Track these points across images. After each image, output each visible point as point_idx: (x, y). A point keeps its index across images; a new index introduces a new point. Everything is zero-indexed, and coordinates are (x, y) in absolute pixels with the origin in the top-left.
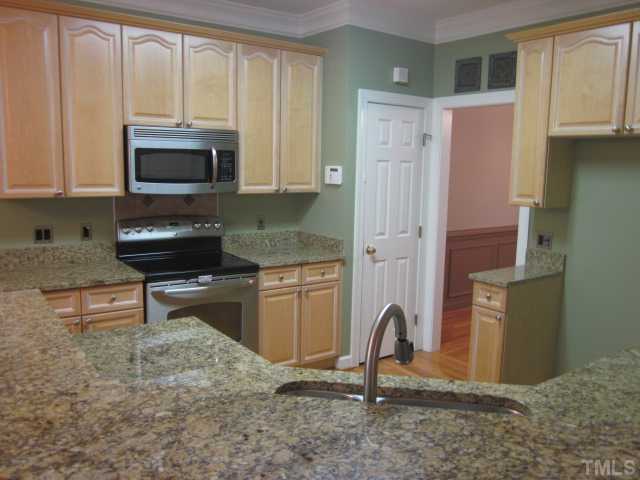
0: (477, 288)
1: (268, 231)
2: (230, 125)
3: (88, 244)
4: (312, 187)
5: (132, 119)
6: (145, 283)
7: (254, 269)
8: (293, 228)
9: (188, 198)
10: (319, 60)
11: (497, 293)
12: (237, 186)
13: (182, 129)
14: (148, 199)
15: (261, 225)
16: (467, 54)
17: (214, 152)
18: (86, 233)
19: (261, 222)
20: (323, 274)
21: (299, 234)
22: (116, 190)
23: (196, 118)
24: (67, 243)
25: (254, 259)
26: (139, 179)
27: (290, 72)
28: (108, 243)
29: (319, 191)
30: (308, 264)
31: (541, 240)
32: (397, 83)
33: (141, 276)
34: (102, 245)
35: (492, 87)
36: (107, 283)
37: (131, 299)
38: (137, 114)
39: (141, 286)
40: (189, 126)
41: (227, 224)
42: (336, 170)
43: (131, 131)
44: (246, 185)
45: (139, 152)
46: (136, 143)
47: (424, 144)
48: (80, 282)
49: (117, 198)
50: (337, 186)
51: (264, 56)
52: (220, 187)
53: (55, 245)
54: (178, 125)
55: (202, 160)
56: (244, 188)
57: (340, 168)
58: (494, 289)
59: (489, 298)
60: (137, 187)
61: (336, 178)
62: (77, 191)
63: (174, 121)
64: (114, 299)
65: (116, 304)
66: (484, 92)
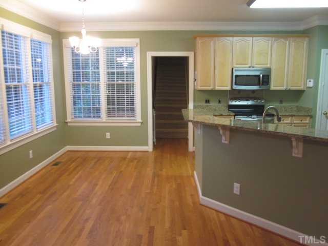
1: (284, 104)
2: (268, 66)
3: (220, 105)
4: (302, 88)
5: (235, 66)
6: (235, 116)
9: (253, 91)
10: (307, 39)
12: (270, 87)
13: (251, 68)
14: (240, 91)
15: (281, 102)
18: (220, 102)
20: (301, 121)
21: (297, 106)
22: (229, 88)
23: (256, 64)
24: (214, 104)
26: (236, 84)
27: (293, 45)
28: (226, 105)
29: (305, 89)
30: (294, 116)
33: (234, 114)
34: (224, 105)
36: (224, 115)
38: (237, 64)
40: (253, 67)
41: (266, 101)
43: (234, 70)
44: (274, 87)
45: (237, 76)
46: (235, 73)
49: (229, 90)
50: (311, 88)
51: (283, 40)
52: (263, 87)
53: (210, 104)
54: (250, 67)
55: (257, 78)
56: (272, 88)
57: (312, 81)
60: (235, 87)
62: (217, 88)
63: (248, 66)
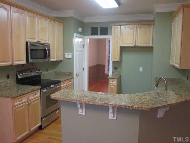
0: (109, 80)
5: (28, 40)
7: (59, 82)
8: (53, 71)
10: (62, 24)
11: (115, 80)
16: (95, 26)
17: (47, 49)
19: (47, 70)
20: (70, 82)
22: (24, 62)
23: (41, 40)
25: (59, 80)
26: (31, 58)
31: (115, 68)
32: (80, 32)
34: (13, 80)
35: (101, 34)
36: (34, 90)
37: (38, 94)
38: (29, 38)
39: (40, 90)
42: (70, 54)
47: (84, 47)
48: (29, 91)
50: (70, 58)
57: (71, 53)
58: (114, 79)
59: (113, 82)
61: (70, 56)
64: (35, 95)
65: (35, 96)
66: (99, 35)
